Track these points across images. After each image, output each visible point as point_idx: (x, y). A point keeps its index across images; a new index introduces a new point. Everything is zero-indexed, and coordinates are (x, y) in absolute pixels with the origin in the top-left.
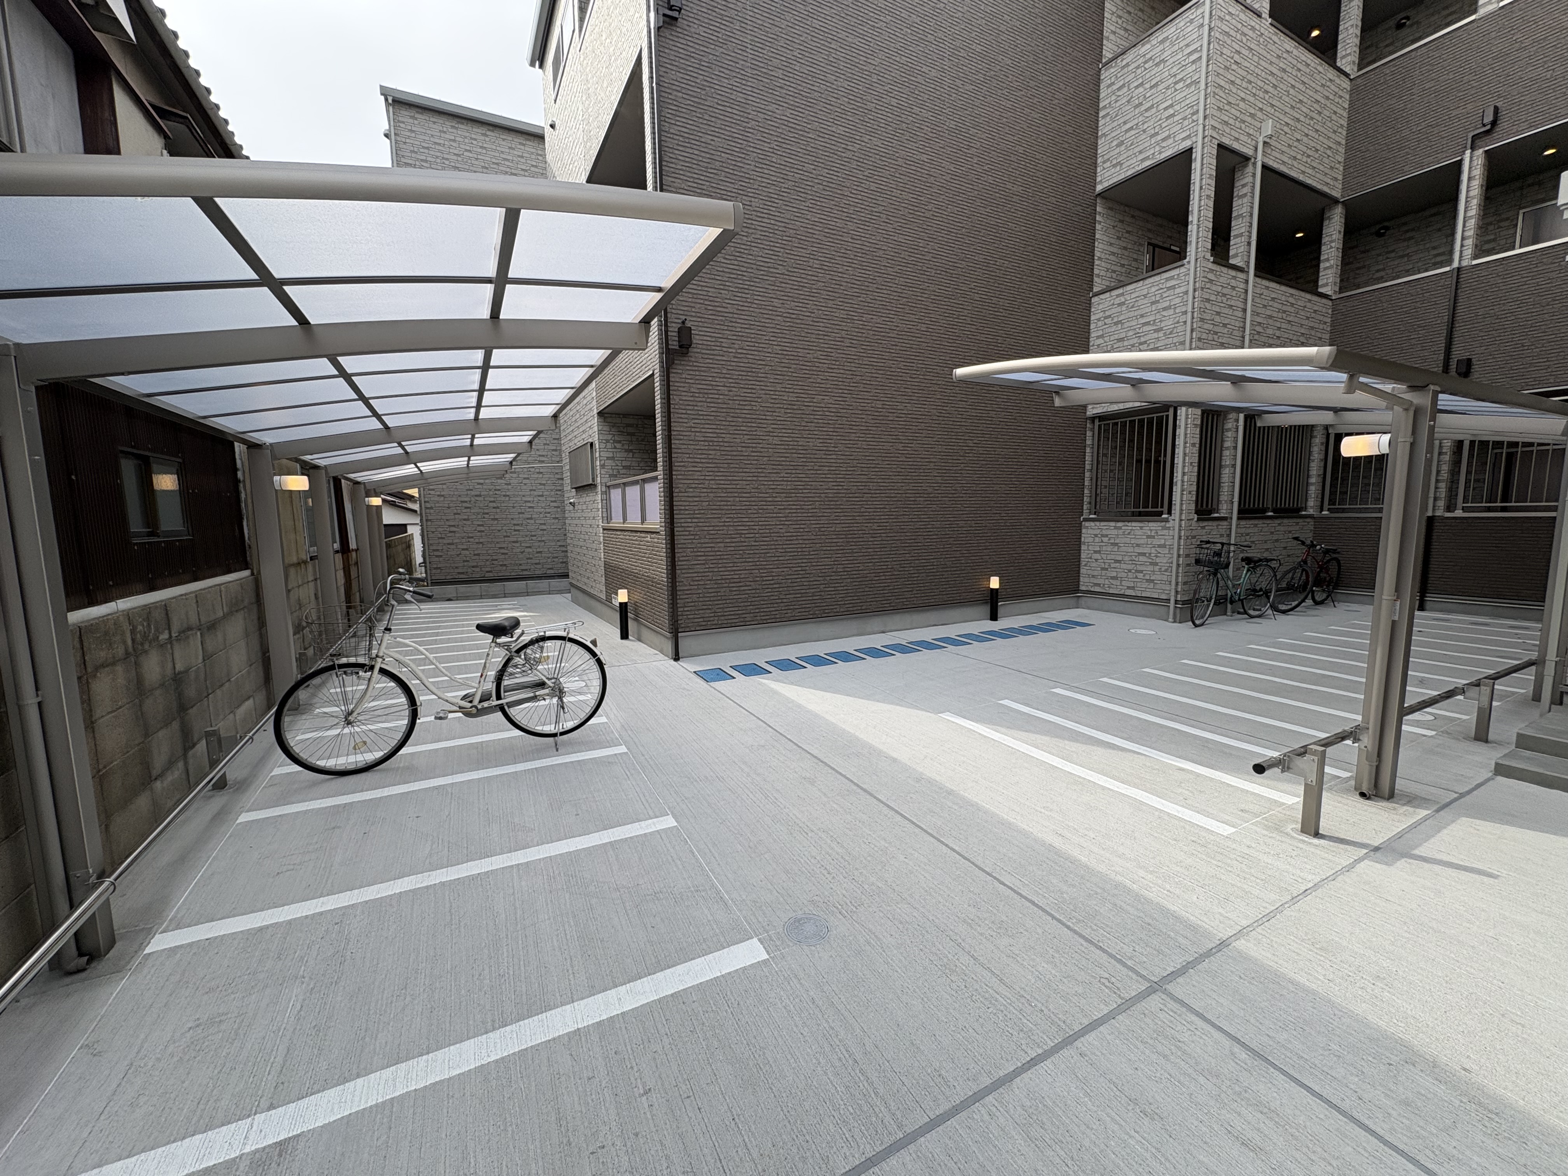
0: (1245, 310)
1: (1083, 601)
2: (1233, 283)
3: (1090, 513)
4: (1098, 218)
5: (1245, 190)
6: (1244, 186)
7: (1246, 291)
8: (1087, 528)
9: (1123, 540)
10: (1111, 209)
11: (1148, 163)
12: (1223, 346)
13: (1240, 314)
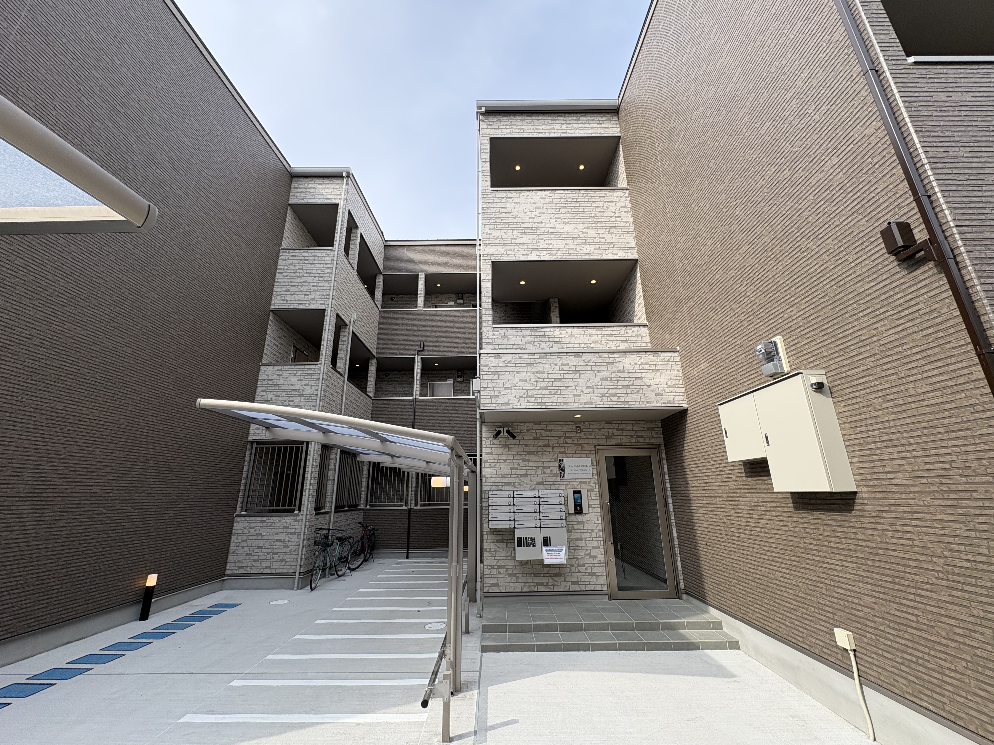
0: (342, 396)
1: (227, 584)
2: (339, 381)
3: (242, 511)
4: (270, 322)
5: (345, 339)
6: (344, 336)
7: (343, 387)
8: (238, 522)
9: (265, 531)
10: (277, 321)
11: (301, 307)
12: (333, 412)
13: (340, 397)
